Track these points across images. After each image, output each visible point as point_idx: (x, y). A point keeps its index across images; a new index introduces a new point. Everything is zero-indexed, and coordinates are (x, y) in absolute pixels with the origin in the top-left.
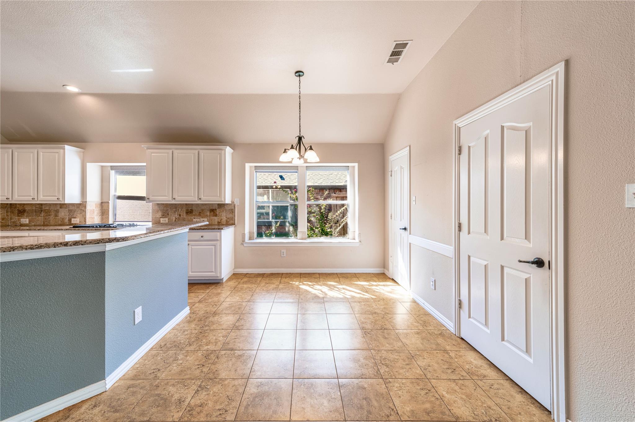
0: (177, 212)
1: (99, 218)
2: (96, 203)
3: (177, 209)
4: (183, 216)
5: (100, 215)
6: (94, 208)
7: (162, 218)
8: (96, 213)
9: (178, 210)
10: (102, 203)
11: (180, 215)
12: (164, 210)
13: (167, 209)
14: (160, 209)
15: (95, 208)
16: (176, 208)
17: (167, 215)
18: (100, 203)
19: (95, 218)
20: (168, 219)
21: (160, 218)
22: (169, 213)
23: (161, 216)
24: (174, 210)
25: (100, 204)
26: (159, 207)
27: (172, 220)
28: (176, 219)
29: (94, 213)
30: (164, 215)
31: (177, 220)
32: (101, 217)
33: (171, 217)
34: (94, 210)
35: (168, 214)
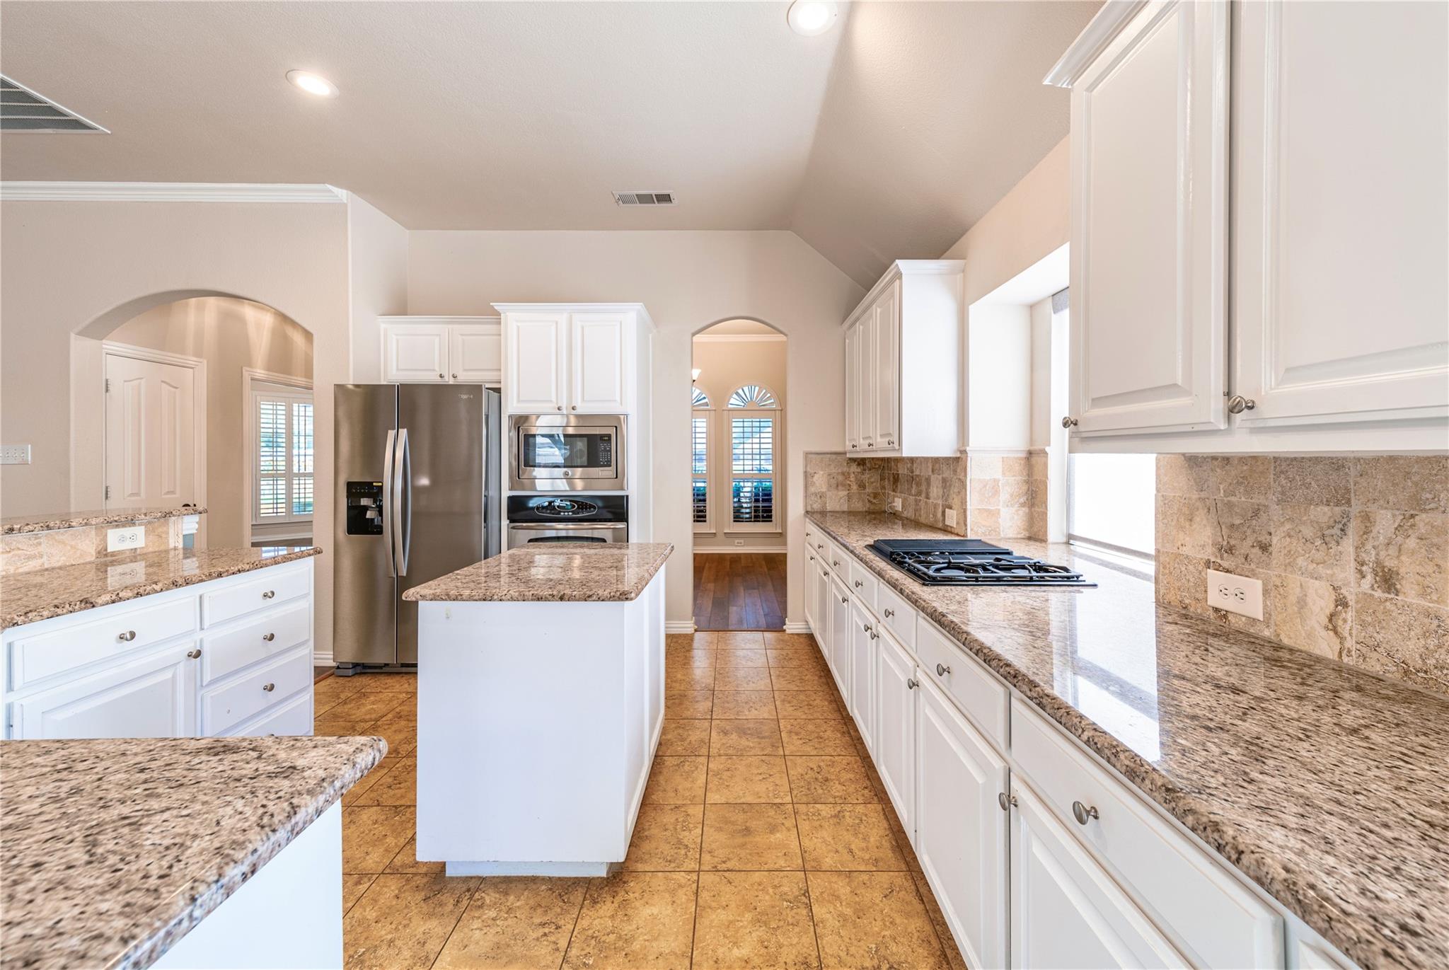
0: (1348, 545)
1: (1021, 513)
2: (1005, 456)
3: (1356, 508)
4: (1424, 592)
5: (1023, 505)
6: (999, 476)
7: (1218, 568)
8: (1004, 495)
9: (1367, 518)
10: (1030, 453)
11: (1388, 580)
12: (1230, 506)
13: (1258, 499)
14: (1202, 500)
15: (1004, 474)
16: (1341, 498)
17: (1257, 550)
18: (1023, 455)
19: (1001, 513)
20: (1266, 592)
21: (1208, 564)
22: (1275, 540)
23: (1209, 553)
24: (1323, 513)
25: (1020, 459)
26: (1201, 485)
27: (1302, 603)
28: (1342, 602)
29: (996, 492)
30: (1230, 550)
31: (1350, 615)
32: (1026, 509)
33: (1294, 580)
34: (996, 481)
35: (1265, 548)
